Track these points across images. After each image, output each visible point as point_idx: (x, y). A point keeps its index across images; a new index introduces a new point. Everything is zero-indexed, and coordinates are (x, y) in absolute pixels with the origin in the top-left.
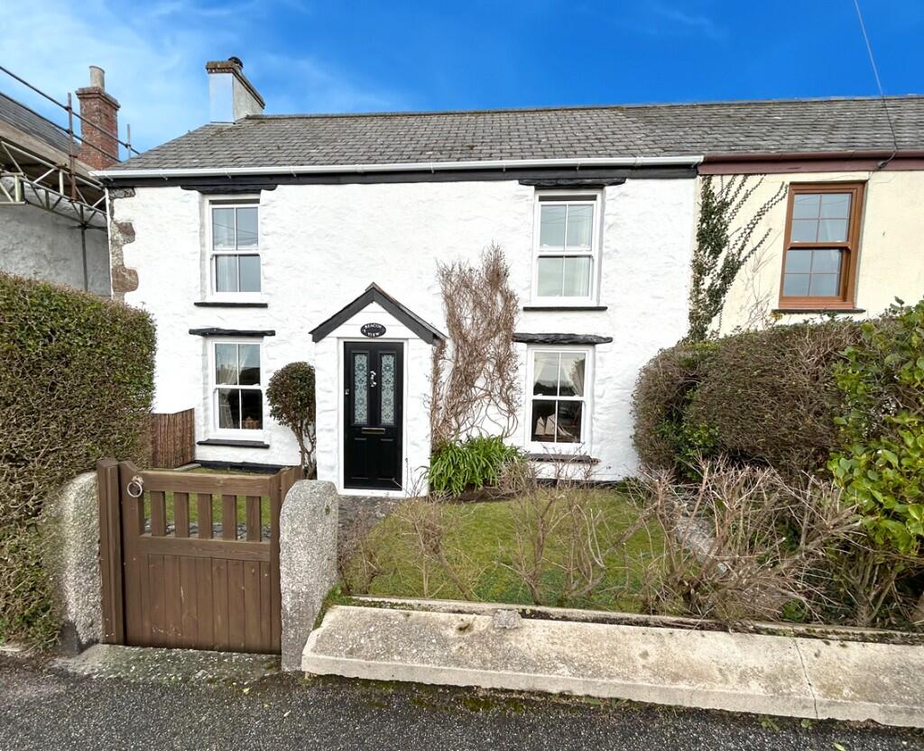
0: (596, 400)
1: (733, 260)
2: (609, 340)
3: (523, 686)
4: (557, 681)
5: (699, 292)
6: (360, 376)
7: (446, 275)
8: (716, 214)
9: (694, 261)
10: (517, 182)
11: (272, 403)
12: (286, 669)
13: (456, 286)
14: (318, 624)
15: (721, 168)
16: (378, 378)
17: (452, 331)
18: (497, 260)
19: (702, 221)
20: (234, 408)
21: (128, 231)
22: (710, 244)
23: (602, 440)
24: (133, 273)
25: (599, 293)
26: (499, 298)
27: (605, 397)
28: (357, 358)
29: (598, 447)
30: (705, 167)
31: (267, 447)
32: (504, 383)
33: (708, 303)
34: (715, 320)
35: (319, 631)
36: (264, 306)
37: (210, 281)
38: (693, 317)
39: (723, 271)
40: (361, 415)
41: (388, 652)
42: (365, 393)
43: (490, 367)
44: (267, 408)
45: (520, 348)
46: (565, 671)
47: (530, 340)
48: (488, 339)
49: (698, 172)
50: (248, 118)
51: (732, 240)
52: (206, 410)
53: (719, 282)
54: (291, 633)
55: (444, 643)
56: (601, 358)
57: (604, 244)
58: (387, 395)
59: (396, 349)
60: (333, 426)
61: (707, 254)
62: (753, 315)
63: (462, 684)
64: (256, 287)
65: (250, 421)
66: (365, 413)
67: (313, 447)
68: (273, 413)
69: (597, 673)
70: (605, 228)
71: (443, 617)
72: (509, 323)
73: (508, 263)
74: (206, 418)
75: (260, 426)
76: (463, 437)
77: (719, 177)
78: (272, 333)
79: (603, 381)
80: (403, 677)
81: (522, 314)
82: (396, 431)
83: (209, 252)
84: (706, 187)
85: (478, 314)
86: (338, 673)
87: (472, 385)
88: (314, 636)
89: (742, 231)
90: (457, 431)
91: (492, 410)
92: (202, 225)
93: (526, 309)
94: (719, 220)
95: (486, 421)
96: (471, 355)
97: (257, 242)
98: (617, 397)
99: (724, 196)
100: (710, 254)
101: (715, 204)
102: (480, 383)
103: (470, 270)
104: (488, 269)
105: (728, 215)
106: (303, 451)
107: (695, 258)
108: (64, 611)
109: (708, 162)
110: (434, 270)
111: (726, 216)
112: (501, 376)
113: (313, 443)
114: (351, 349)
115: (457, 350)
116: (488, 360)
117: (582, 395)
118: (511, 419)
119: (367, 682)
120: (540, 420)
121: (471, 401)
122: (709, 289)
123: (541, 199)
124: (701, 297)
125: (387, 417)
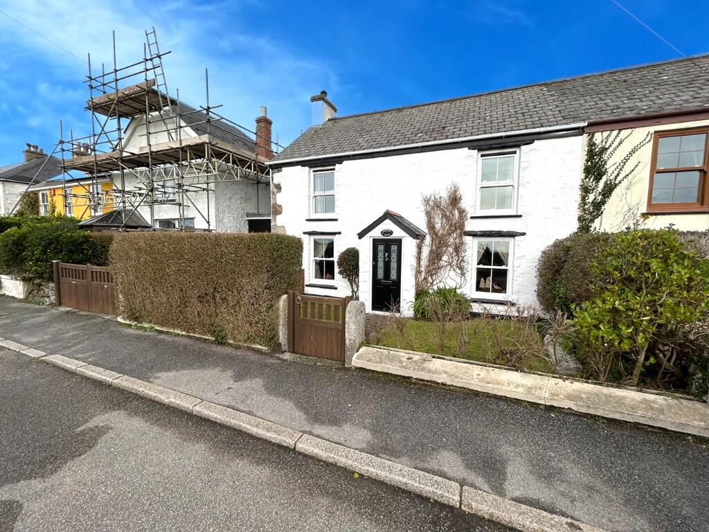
0: (515, 268)
1: (611, 183)
2: (524, 234)
3: (428, 379)
4: (441, 379)
5: (585, 204)
6: (380, 255)
7: (427, 201)
8: (598, 155)
9: (581, 186)
10: (467, 148)
11: (339, 268)
12: (346, 366)
13: (432, 206)
14: (357, 351)
15: (600, 128)
16: (389, 256)
17: (429, 231)
18: (455, 191)
19: (587, 161)
20: (321, 269)
21: (278, 187)
22: (594, 175)
23: (518, 292)
24: (280, 206)
25: (517, 207)
26: (456, 212)
27: (521, 266)
28: (379, 246)
29: (517, 296)
30: (590, 128)
31: (336, 288)
32: (459, 259)
33: (591, 210)
34: (597, 221)
35: (358, 353)
36: (336, 220)
37: (312, 209)
38: (580, 219)
39: (603, 190)
40: (381, 274)
41: (381, 362)
42: (382, 263)
43: (451, 250)
44: (337, 270)
45: (468, 239)
46: (444, 375)
47: (474, 234)
48: (450, 234)
49: (584, 132)
50: (329, 120)
51: (610, 171)
52: (309, 270)
53: (601, 197)
54: (348, 353)
55: (401, 362)
56: (518, 245)
57: (520, 179)
58: (394, 265)
59: (398, 242)
60: (367, 279)
61: (591, 180)
62: (626, 217)
63: (406, 376)
64: (333, 210)
65: (328, 275)
66: (382, 274)
67: (358, 290)
68: (340, 273)
69: (457, 377)
70: (521, 170)
71: (402, 354)
72: (462, 226)
73: (461, 193)
74: (309, 273)
75: (333, 278)
76: (435, 288)
77: (600, 133)
78: (340, 233)
79: (519, 258)
80: (386, 371)
81: (470, 221)
82: (397, 283)
83: (312, 195)
84: (591, 139)
85: (444, 221)
86: (363, 367)
87: (441, 260)
88: (356, 355)
89: (617, 164)
90: (432, 284)
91: (452, 273)
92: (310, 182)
93: (472, 218)
94: (600, 159)
95: (448, 279)
96: (440, 243)
97: (333, 189)
98: (529, 267)
99: (604, 144)
100: (594, 180)
101: (597, 150)
102: (445, 258)
103: (440, 198)
104: (450, 197)
105: (607, 155)
106: (353, 291)
107: (582, 184)
108: (278, 339)
109: (590, 125)
110: (420, 198)
111: (605, 157)
112: (457, 255)
113: (358, 287)
114: (376, 242)
115: (432, 241)
116: (449, 246)
117: (507, 266)
118: (463, 278)
119: (373, 371)
120: (482, 279)
121: (440, 268)
122: (593, 202)
123: (482, 156)
124: (586, 207)
125: (393, 276)
